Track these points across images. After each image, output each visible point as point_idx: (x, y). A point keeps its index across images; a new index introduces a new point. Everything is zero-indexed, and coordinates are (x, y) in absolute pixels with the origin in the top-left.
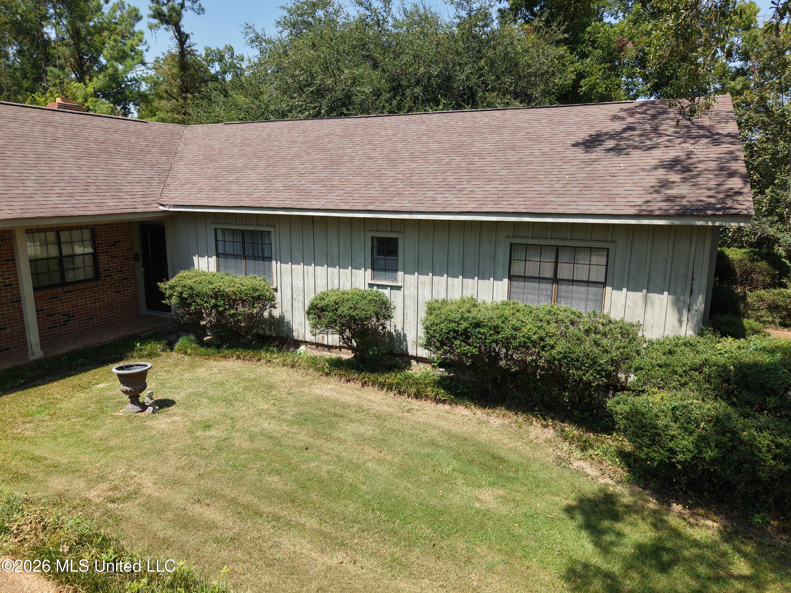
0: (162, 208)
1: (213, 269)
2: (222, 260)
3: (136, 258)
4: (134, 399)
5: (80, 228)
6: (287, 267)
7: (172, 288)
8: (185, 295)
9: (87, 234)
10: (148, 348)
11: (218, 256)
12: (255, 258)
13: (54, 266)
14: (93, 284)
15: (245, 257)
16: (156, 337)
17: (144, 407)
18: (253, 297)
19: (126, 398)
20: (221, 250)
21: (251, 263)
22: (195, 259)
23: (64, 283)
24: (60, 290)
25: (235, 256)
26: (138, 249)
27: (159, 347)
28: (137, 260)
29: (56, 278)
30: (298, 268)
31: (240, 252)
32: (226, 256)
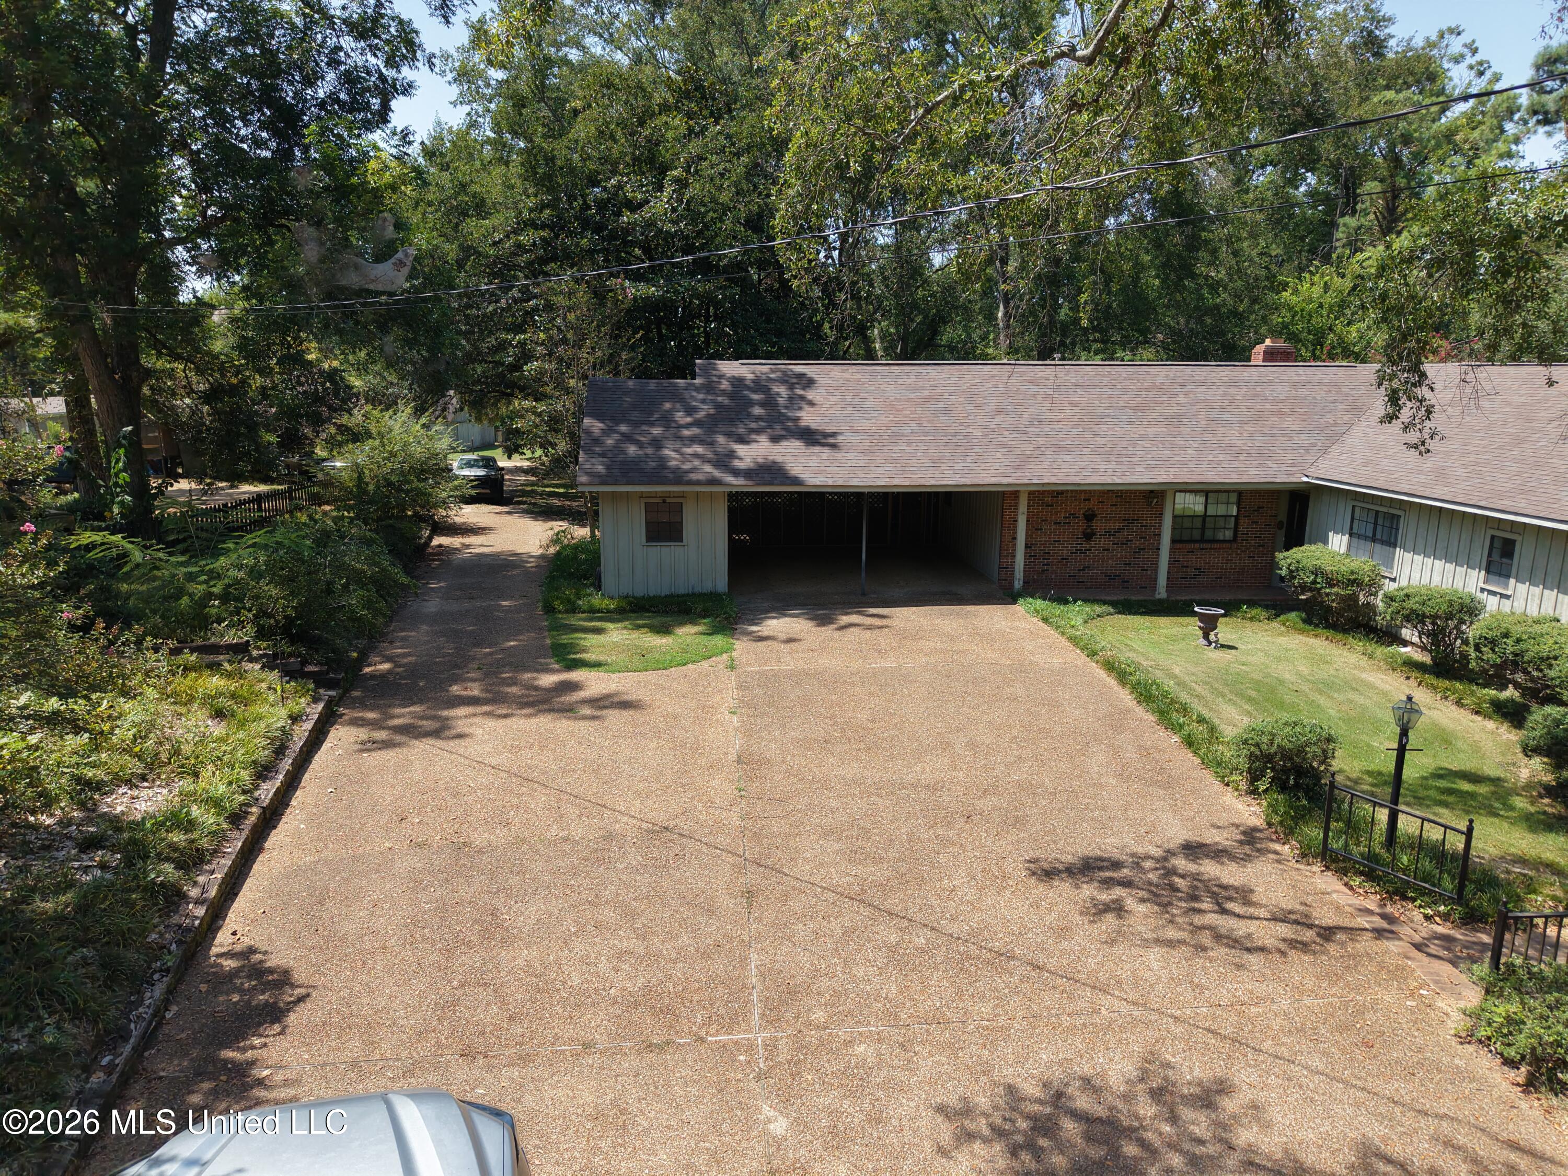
0: (1305, 479)
1: (1343, 550)
2: (1355, 540)
3: (1280, 525)
4: (1206, 636)
5: (1228, 491)
6: (1408, 556)
7: (1285, 558)
8: (1292, 568)
9: (1234, 498)
10: (1254, 612)
11: (1351, 535)
12: (1383, 542)
13: (1198, 523)
14: (1228, 545)
15: (1374, 540)
16: (1266, 607)
17: (1210, 643)
18: (1349, 580)
19: (1200, 633)
20: (1355, 530)
21: (1378, 547)
22: (1331, 534)
23: (1202, 540)
24: (1197, 545)
25: (1366, 538)
26: (1283, 517)
27: (1264, 614)
28: (1280, 529)
29: (1197, 534)
30: (1418, 558)
31: (1370, 533)
32: (1359, 536)
